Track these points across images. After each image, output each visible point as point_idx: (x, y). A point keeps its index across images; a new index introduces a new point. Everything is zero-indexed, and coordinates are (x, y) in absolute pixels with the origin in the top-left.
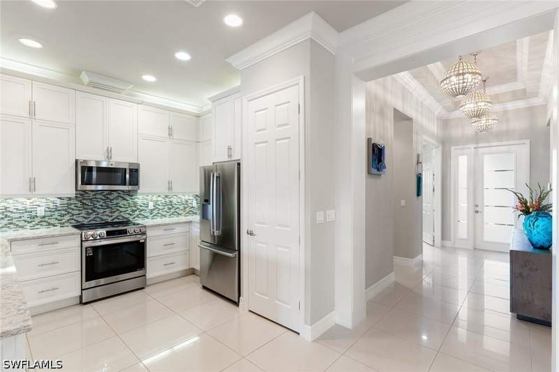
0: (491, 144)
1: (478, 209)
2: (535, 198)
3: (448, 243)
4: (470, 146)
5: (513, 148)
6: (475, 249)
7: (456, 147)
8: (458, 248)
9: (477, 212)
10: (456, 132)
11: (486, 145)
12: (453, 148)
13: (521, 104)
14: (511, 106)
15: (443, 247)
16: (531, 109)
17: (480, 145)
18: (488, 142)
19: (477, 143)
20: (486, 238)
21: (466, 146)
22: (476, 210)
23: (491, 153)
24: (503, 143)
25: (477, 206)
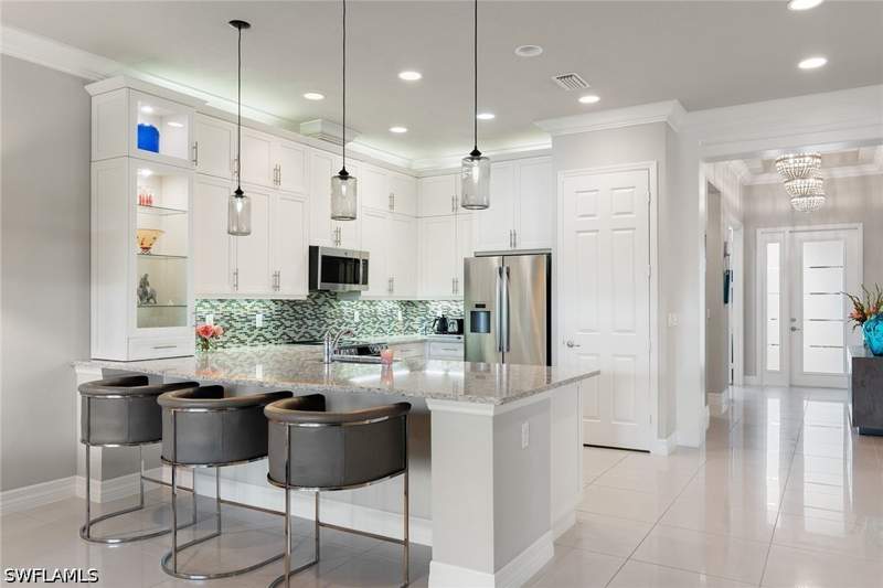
0: (812, 228)
1: (794, 324)
2: (873, 303)
3: (753, 380)
4: (782, 229)
5: (842, 234)
6: (791, 386)
7: (763, 230)
8: (767, 386)
9: (793, 329)
10: (764, 206)
11: (805, 228)
12: (759, 231)
13: (851, 172)
14: (839, 173)
15: (745, 385)
16: (864, 180)
17: (798, 228)
18: (809, 224)
19: (794, 225)
20: (806, 369)
21: (778, 229)
22: (793, 327)
23: (812, 240)
24: (831, 226)
25: (793, 320)
